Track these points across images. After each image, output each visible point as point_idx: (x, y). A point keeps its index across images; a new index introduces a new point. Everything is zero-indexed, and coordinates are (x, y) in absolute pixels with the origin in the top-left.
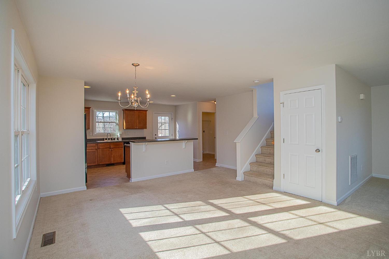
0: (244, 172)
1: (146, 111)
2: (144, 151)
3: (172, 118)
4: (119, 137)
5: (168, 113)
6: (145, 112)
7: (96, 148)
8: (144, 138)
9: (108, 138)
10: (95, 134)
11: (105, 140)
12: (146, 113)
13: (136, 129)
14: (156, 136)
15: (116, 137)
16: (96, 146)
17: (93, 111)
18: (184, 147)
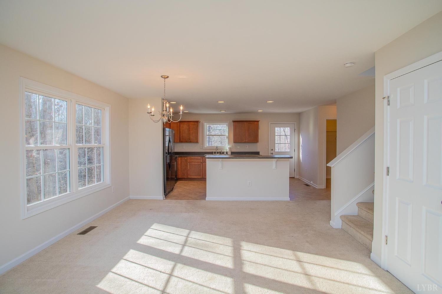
0: (343, 214)
1: (258, 121)
2: (220, 168)
3: (295, 129)
4: (228, 151)
5: (288, 123)
6: (256, 123)
7: (202, 161)
8: (258, 153)
9: (217, 152)
10: (205, 147)
11: (214, 153)
12: (258, 125)
13: (246, 142)
14: (272, 152)
15: (225, 151)
16: (202, 159)
17: (203, 125)
18: (274, 167)
